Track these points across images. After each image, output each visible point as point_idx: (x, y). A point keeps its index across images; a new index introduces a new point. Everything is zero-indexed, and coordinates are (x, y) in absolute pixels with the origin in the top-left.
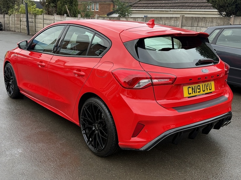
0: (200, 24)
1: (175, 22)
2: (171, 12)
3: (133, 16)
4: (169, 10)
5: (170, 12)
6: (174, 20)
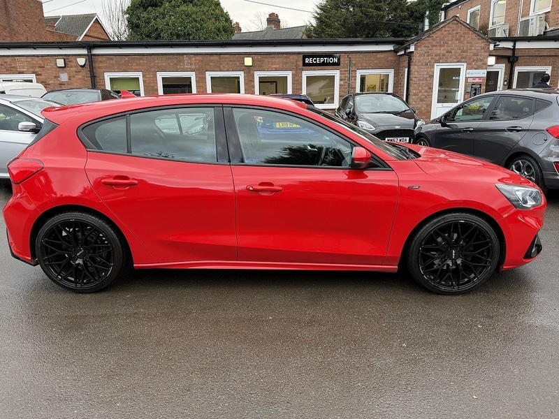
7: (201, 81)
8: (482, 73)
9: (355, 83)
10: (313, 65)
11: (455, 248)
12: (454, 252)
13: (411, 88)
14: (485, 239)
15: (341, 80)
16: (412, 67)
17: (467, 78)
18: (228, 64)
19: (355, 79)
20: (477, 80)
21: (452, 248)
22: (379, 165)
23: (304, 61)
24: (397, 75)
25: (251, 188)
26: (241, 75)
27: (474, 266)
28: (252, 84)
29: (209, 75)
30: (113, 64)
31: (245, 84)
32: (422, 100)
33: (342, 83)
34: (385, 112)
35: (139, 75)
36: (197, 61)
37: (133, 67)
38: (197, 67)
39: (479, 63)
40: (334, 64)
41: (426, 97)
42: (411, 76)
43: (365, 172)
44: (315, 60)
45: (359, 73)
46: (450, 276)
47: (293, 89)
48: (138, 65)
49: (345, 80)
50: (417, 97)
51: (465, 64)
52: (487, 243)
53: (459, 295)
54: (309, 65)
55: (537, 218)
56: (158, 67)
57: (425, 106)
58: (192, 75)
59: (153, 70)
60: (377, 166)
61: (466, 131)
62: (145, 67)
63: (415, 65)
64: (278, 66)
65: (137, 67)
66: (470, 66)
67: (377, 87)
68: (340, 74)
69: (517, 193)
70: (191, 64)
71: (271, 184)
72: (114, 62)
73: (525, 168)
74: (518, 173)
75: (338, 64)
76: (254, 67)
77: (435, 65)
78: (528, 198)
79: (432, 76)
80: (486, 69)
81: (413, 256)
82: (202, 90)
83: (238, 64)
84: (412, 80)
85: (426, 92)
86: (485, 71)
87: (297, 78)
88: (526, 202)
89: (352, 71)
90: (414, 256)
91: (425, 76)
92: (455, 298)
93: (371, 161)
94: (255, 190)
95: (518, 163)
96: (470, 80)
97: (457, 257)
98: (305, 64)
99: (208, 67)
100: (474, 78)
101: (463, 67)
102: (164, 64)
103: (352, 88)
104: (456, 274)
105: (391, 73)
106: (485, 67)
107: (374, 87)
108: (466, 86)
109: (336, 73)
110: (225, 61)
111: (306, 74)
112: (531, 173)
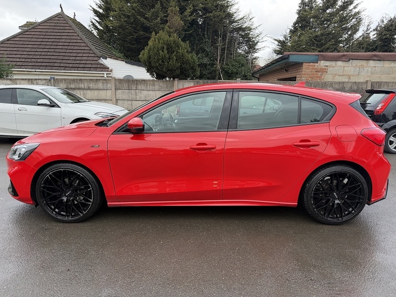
0: (139, 87)
1: (105, 84)
2: (37, 73)
3: (15, 77)
4: (34, 70)
5: (35, 73)
6: (103, 83)
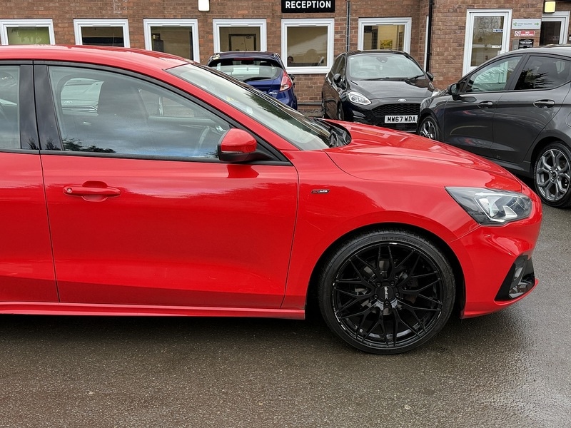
7: (137, 32)
8: (535, 24)
9: (357, 37)
10: (296, 11)
11: (388, 283)
12: (386, 289)
13: (434, 45)
14: (432, 271)
15: (336, 33)
16: (434, 14)
17: (512, 32)
18: (174, 8)
19: (357, 32)
20: (527, 34)
21: (383, 284)
22: (272, 157)
23: (283, 5)
24: (416, 26)
25: (69, 191)
26: (194, 24)
27: (416, 311)
28: (210, 36)
29: (148, 24)
30: (11, 8)
31: (200, 37)
32: (448, 62)
33: (338, 36)
34: (387, 79)
35: (48, 23)
36: (132, 4)
37: (40, 13)
38: (131, 12)
39: (531, 10)
40: (326, 10)
41: (454, 58)
42: (434, 28)
43: (254, 167)
44: (299, 5)
45: (362, 23)
46: (380, 325)
47: (268, 45)
48: (47, 9)
49: (342, 32)
50: (441, 57)
51: (510, 11)
52: (435, 277)
53: (398, 354)
54: (290, 11)
55: (523, 242)
56: (76, 12)
57: (453, 70)
58: (125, 24)
59: (68, 16)
60: (268, 159)
61: (484, 106)
62: (57, 12)
63: (439, 12)
64: (246, 12)
65: (44, 13)
66: (517, 13)
67: (394, 43)
68: (336, 24)
69: (481, 200)
70: (122, 9)
71: (102, 185)
72: (12, 5)
73: (558, 160)
74: (549, 167)
75: (332, 10)
76: (212, 12)
77: (468, 11)
78: (505, 207)
79: (463, 28)
80: (540, 18)
81: (324, 297)
82: (138, 46)
83: (189, 8)
84: (434, 33)
85: (455, 50)
86: (539, 21)
87: (273, 29)
88: (501, 214)
89: (353, 20)
90: (325, 295)
91: (454, 28)
92: (388, 359)
93: (258, 151)
94: (75, 194)
95: (549, 154)
96: (517, 34)
97: (392, 297)
98: (285, 10)
99: (146, 12)
100: (523, 31)
101: (508, 15)
102: (84, 8)
103: (352, 44)
104: (391, 323)
105: (407, 23)
106: (538, 14)
107: (389, 44)
108: (511, 42)
109: (330, 23)
110: (171, 5)
111: (286, 23)
112: (565, 169)
